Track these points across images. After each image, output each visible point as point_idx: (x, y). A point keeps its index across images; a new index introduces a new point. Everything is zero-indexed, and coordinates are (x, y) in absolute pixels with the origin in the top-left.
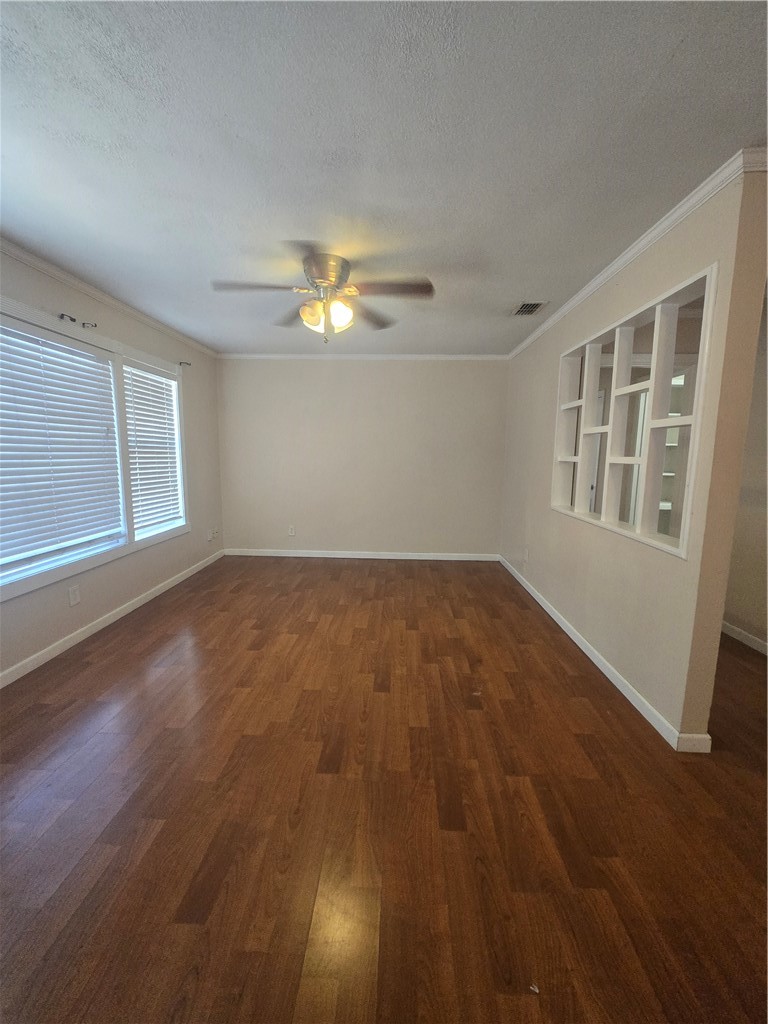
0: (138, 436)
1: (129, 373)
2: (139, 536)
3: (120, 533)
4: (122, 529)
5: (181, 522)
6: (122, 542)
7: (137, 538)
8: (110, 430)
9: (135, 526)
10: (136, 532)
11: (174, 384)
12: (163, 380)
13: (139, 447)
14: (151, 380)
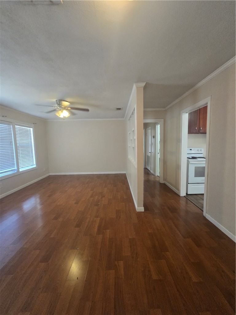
0: (20, 142)
1: (17, 127)
2: (21, 170)
3: (15, 169)
4: (16, 168)
5: (35, 166)
6: (16, 171)
7: (20, 171)
8: (11, 142)
9: (20, 168)
10: (20, 169)
11: (32, 129)
12: (28, 128)
13: (20, 146)
14: (24, 128)
